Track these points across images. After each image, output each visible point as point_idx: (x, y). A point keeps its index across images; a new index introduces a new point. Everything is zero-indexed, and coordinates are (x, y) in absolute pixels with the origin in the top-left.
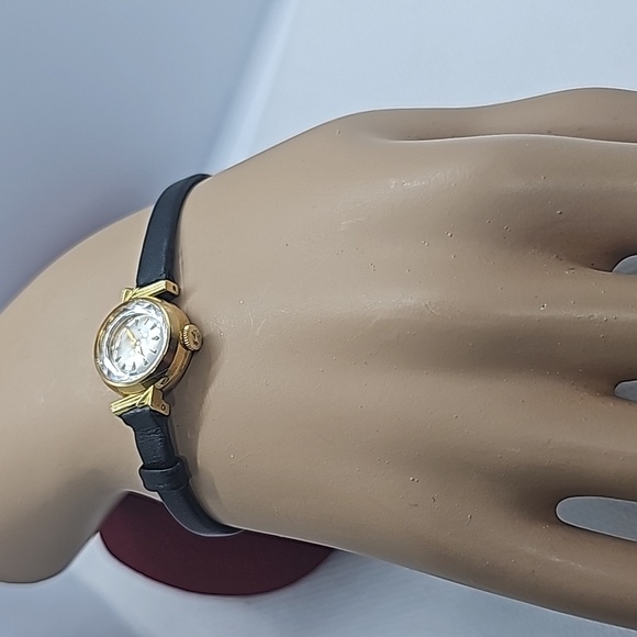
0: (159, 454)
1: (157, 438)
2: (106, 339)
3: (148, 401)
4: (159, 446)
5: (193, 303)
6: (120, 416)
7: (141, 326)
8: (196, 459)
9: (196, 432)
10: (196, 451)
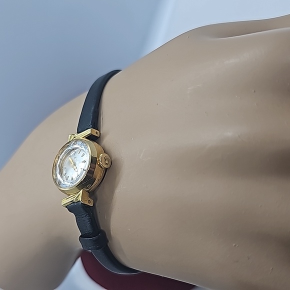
0: (89, 229)
1: (87, 219)
2: (58, 163)
3: (80, 199)
4: (88, 224)
5: (107, 141)
6: (66, 207)
7: (77, 155)
8: (110, 231)
9: (109, 216)
10: (110, 227)
